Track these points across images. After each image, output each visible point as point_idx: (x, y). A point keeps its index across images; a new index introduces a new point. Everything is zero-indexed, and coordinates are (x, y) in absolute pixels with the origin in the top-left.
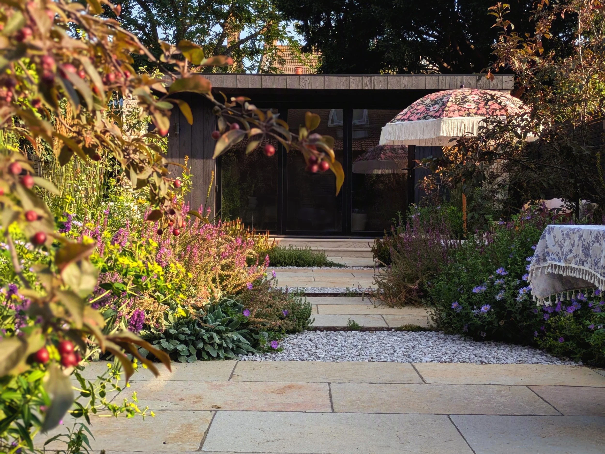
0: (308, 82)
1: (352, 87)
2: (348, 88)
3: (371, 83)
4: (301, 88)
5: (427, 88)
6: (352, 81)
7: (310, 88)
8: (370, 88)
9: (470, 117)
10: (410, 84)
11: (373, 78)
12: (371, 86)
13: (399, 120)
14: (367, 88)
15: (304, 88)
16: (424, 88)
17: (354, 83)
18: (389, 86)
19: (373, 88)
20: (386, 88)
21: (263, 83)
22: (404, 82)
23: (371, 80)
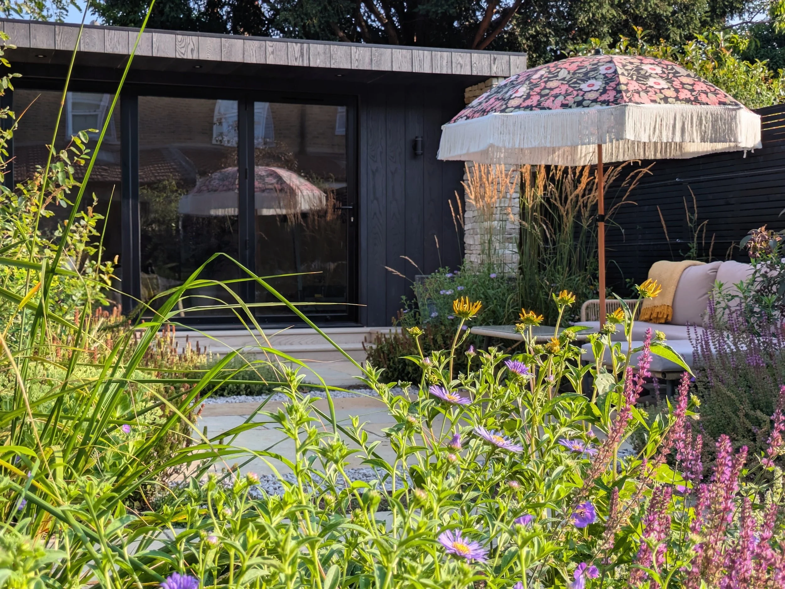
0: (191, 46)
1: (271, 61)
2: (262, 62)
3: (302, 55)
4: (178, 57)
5: (394, 70)
6: (270, 49)
7: (195, 57)
8: (301, 64)
9: (668, 105)
10: (367, 60)
11: (305, 46)
12: (303, 60)
13: (518, 107)
14: (296, 64)
15: (185, 57)
16: (390, 69)
17: (273, 53)
18: (333, 61)
19: (306, 64)
20: (328, 66)
21: (107, 44)
22: (357, 57)
23: (302, 49)
